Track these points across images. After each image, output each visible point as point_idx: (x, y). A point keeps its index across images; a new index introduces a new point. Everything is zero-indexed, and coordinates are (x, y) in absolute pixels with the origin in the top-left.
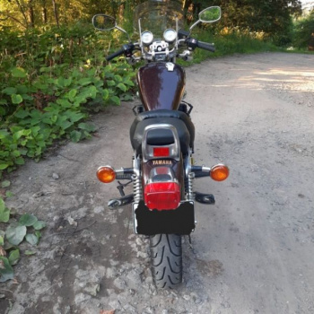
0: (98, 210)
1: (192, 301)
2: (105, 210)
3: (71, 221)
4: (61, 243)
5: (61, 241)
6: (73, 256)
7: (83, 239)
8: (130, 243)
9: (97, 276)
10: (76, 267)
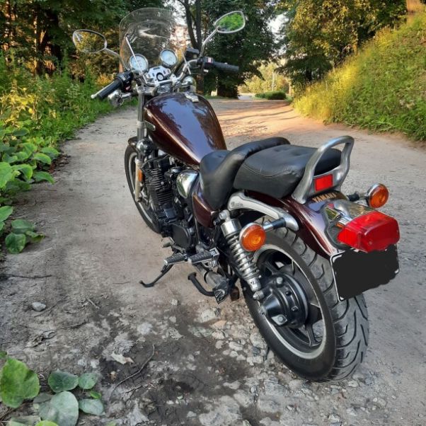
0: (143, 329)
1: (361, 384)
2: (154, 325)
3: (120, 358)
4: (135, 395)
5: (134, 391)
6: (170, 402)
7: (160, 374)
8: (225, 353)
9: (231, 411)
10: (190, 414)
